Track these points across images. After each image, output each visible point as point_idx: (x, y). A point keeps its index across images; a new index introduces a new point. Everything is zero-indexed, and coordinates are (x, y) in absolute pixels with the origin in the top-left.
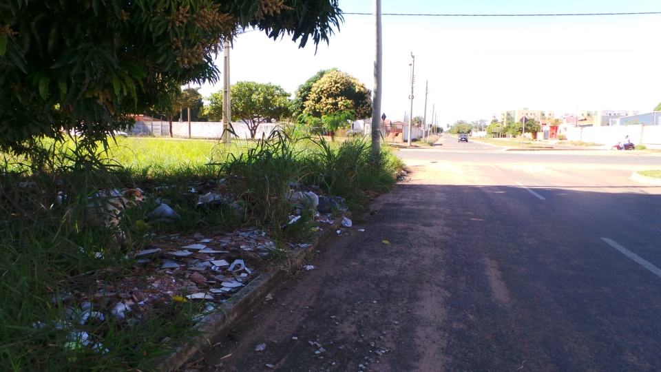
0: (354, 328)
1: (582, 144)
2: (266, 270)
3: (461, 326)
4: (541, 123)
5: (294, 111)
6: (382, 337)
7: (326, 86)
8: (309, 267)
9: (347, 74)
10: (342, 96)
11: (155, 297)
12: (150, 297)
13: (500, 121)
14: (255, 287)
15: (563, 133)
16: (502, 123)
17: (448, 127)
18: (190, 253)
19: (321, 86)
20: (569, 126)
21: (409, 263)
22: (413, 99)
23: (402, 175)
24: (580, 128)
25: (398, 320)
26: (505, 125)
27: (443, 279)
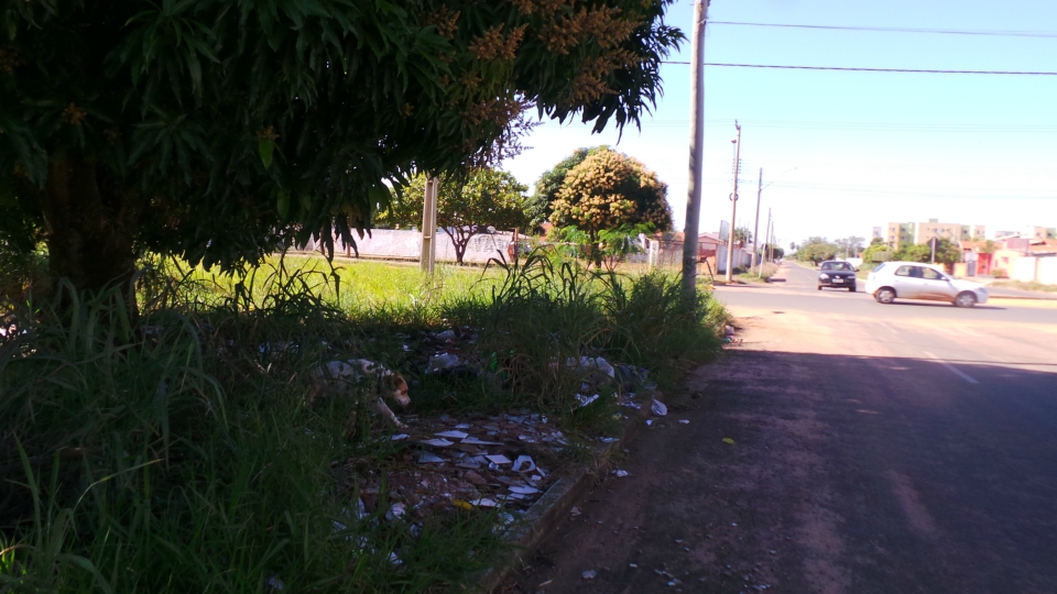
0: (712, 557)
1: (1037, 286)
2: (567, 473)
3: (869, 561)
4: (961, 247)
5: (533, 217)
6: (757, 570)
7: (590, 175)
8: (621, 473)
9: (625, 156)
10: (616, 193)
11: (432, 501)
12: (424, 500)
13: (886, 240)
14: (560, 495)
15: (1002, 265)
16: (891, 244)
17: (793, 248)
18: (451, 443)
19: (581, 176)
20: (1014, 255)
21: (772, 473)
22: (736, 200)
23: (728, 334)
24: (1034, 259)
25: (774, 549)
26: (896, 248)
27: (829, 497)
